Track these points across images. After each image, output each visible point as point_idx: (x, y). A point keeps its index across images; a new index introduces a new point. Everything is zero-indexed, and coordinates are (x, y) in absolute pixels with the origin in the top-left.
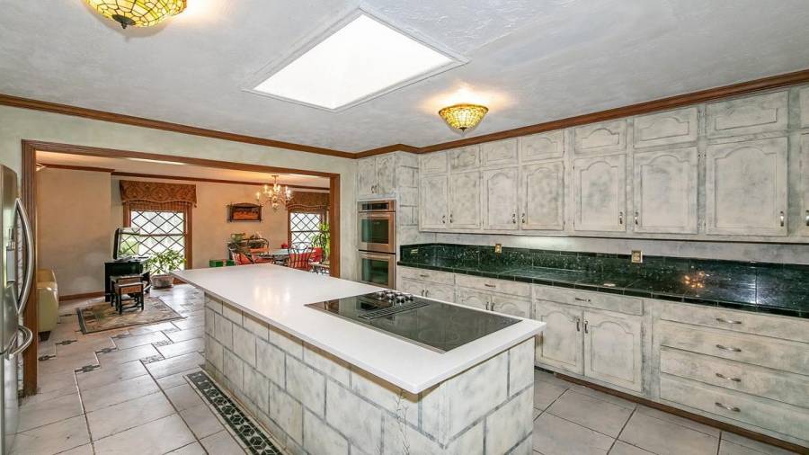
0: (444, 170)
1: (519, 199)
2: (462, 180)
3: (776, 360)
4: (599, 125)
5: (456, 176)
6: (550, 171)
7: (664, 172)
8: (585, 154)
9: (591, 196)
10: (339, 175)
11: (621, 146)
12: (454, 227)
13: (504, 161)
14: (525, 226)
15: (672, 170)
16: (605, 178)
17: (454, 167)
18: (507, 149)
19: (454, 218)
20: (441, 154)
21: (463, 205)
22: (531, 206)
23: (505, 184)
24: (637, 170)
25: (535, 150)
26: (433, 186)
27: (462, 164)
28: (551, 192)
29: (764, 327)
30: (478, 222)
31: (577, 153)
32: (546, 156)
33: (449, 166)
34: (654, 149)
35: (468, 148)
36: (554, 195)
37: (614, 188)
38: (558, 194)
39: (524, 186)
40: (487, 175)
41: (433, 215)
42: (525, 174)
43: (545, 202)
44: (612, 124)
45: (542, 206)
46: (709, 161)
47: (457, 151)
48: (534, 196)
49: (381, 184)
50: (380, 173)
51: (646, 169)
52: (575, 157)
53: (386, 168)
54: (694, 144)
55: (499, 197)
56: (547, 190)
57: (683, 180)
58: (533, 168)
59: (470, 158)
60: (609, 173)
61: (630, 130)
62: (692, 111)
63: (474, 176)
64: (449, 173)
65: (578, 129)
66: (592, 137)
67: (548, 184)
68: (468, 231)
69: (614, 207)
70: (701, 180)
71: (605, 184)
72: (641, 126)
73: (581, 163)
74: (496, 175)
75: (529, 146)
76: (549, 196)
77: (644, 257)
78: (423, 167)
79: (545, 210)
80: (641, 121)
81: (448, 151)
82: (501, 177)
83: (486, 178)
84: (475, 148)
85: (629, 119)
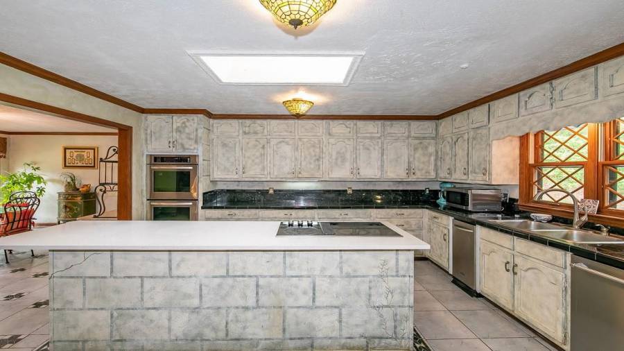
0: (237, 134)
1: (296, 159)
2: (253, 143)
3: (413, 226)
4: (341, 122)
5: (247, 140)
6: (315, 143)
7: (368, 149)
8: (334, 136)
9: (337, 159)
10: (131, 127)
11: (351, 134)
12: (245, 177)
13: (285, 133)
14: (300, 176)
15: (371, 148)
16: (344, 150)
17: (245, 133)
18: (288, 126)
19: (246, 170)
20: (235, 122)
21: (253, 161)
22: (303, 163)
23: (287, 149)
24: (358, 148)
25: (306, 130)
26: (224, 145)
27: (252, 131)
28: (315, 156)
29: (410, 214)
30: (266, 173)
31: (330, 134)
32: (313, 134)
33: (241, 131)
34: (365, 138)
35: (259, 121)
36: (317, 157)
37: (348, 156)
38: (320, 157)
39: (300, 151)
40: (273, 142)
41: (225, 168)
42: (300, 143)
43: (312, 161)
44: (348, 122)
45: (310, 163)
46: (385, 146)
47: (248, 122)
48: (305, 157)
49: (180, 141)
50: (178, 130)
51: (361, 147)
52: (328, 137)
53: (186, 126)
54: (379, 138)
55: (282, 157)
56: (313, 154)
57: (375, 154)
58: (305, 140)
59: (259, 128)
60: (346, 147)
61: (355, 127)
62: (379, 123)
63: (263, 141)
64: (240, 138)
65: (331, 122)
66: (338, 127)
67: (314, 151)
68: (257, 179)
69: (348, 165)
70: (382, 155)
71: (343, 153)
72: (361, 126)
73: (332, 141)
74: (280, 142)
75: (303, 127)
76: (314, 158)
77: (353, 190)
78: (215, 130)
79: (312, 166)
80: (360, 123)
81: (240, 121)
82: (283, 144)
83: (272, 143)
84: (265, 122)
85: (355, 121)
